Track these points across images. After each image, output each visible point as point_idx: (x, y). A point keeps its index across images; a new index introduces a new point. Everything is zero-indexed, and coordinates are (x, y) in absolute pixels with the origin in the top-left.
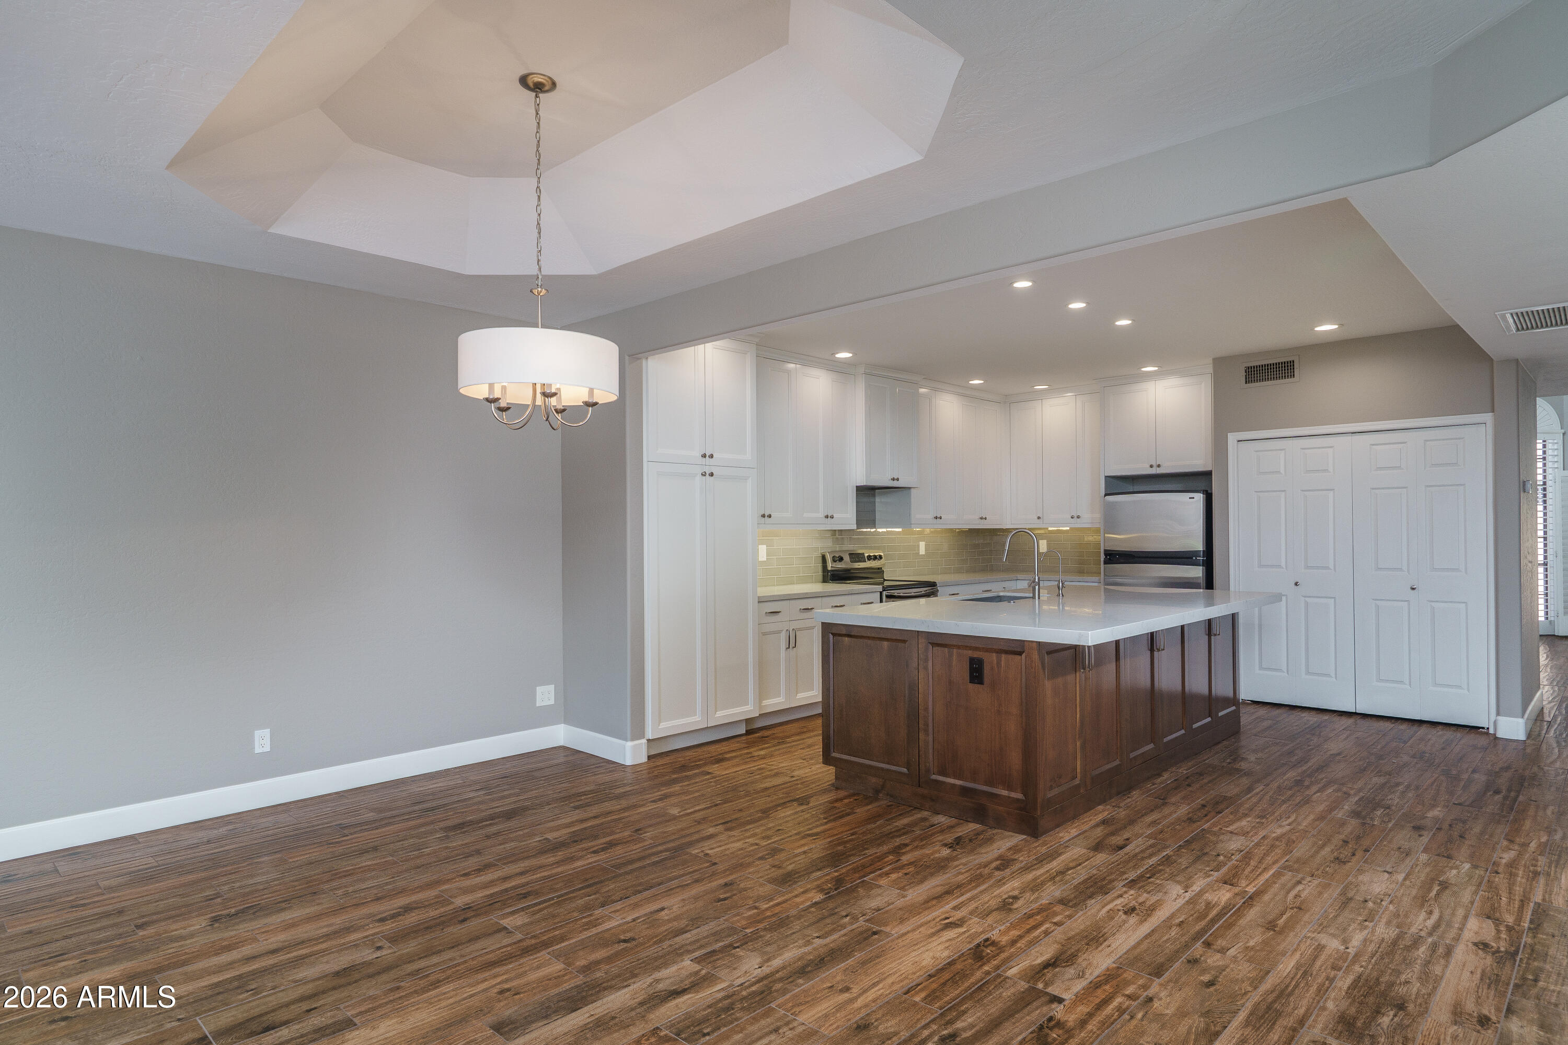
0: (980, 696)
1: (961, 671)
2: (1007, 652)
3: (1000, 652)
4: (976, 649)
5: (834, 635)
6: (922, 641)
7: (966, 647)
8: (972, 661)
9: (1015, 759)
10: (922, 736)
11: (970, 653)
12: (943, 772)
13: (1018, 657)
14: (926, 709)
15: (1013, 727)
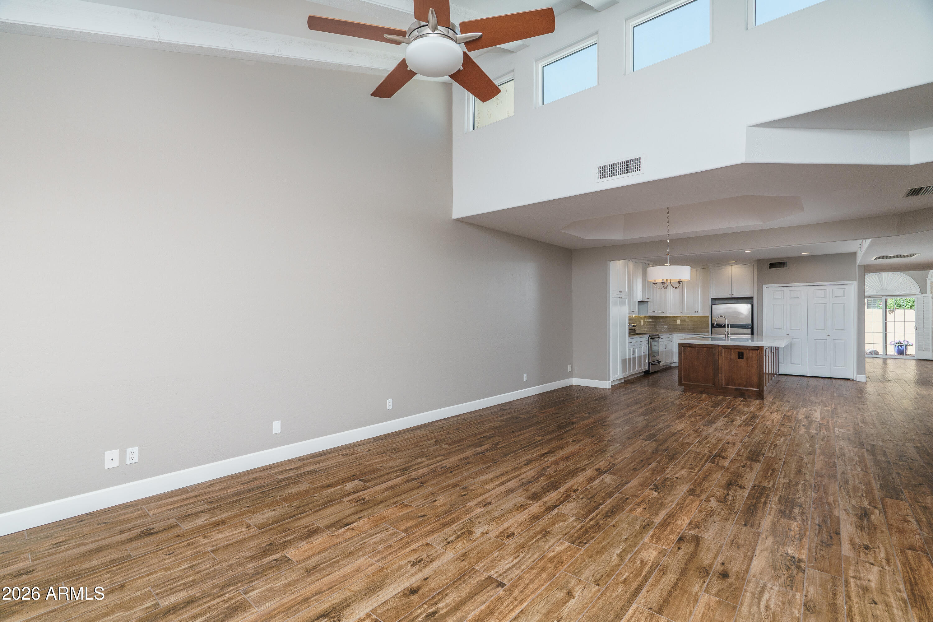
0: (742, 363)
1: (734, 356)
2: (752, 350)
3: (750, 350)
4: (741, 349)
5: (684, 347)
6: (720, 348)
7: (737, 349)
8: (739, 353)
9: (755, 379)
10: (720, 375)
11: (738, 350)
12: (728, 384)
13: (756, 351)
14: (722, 367)
15: (754, 371)
